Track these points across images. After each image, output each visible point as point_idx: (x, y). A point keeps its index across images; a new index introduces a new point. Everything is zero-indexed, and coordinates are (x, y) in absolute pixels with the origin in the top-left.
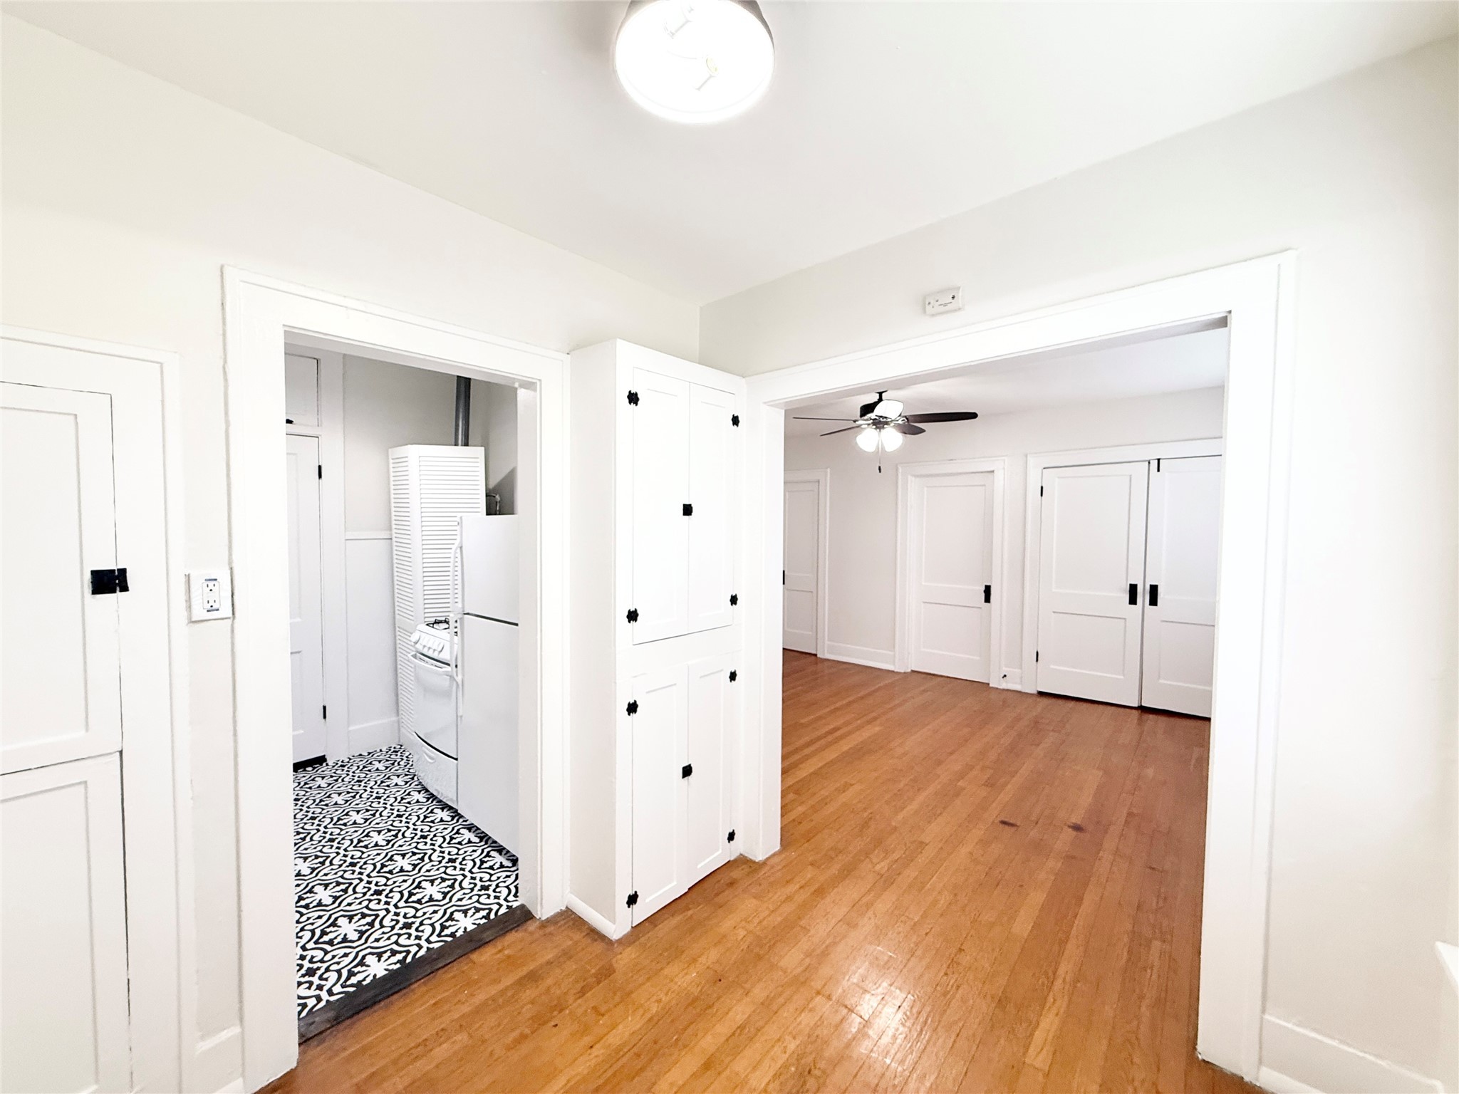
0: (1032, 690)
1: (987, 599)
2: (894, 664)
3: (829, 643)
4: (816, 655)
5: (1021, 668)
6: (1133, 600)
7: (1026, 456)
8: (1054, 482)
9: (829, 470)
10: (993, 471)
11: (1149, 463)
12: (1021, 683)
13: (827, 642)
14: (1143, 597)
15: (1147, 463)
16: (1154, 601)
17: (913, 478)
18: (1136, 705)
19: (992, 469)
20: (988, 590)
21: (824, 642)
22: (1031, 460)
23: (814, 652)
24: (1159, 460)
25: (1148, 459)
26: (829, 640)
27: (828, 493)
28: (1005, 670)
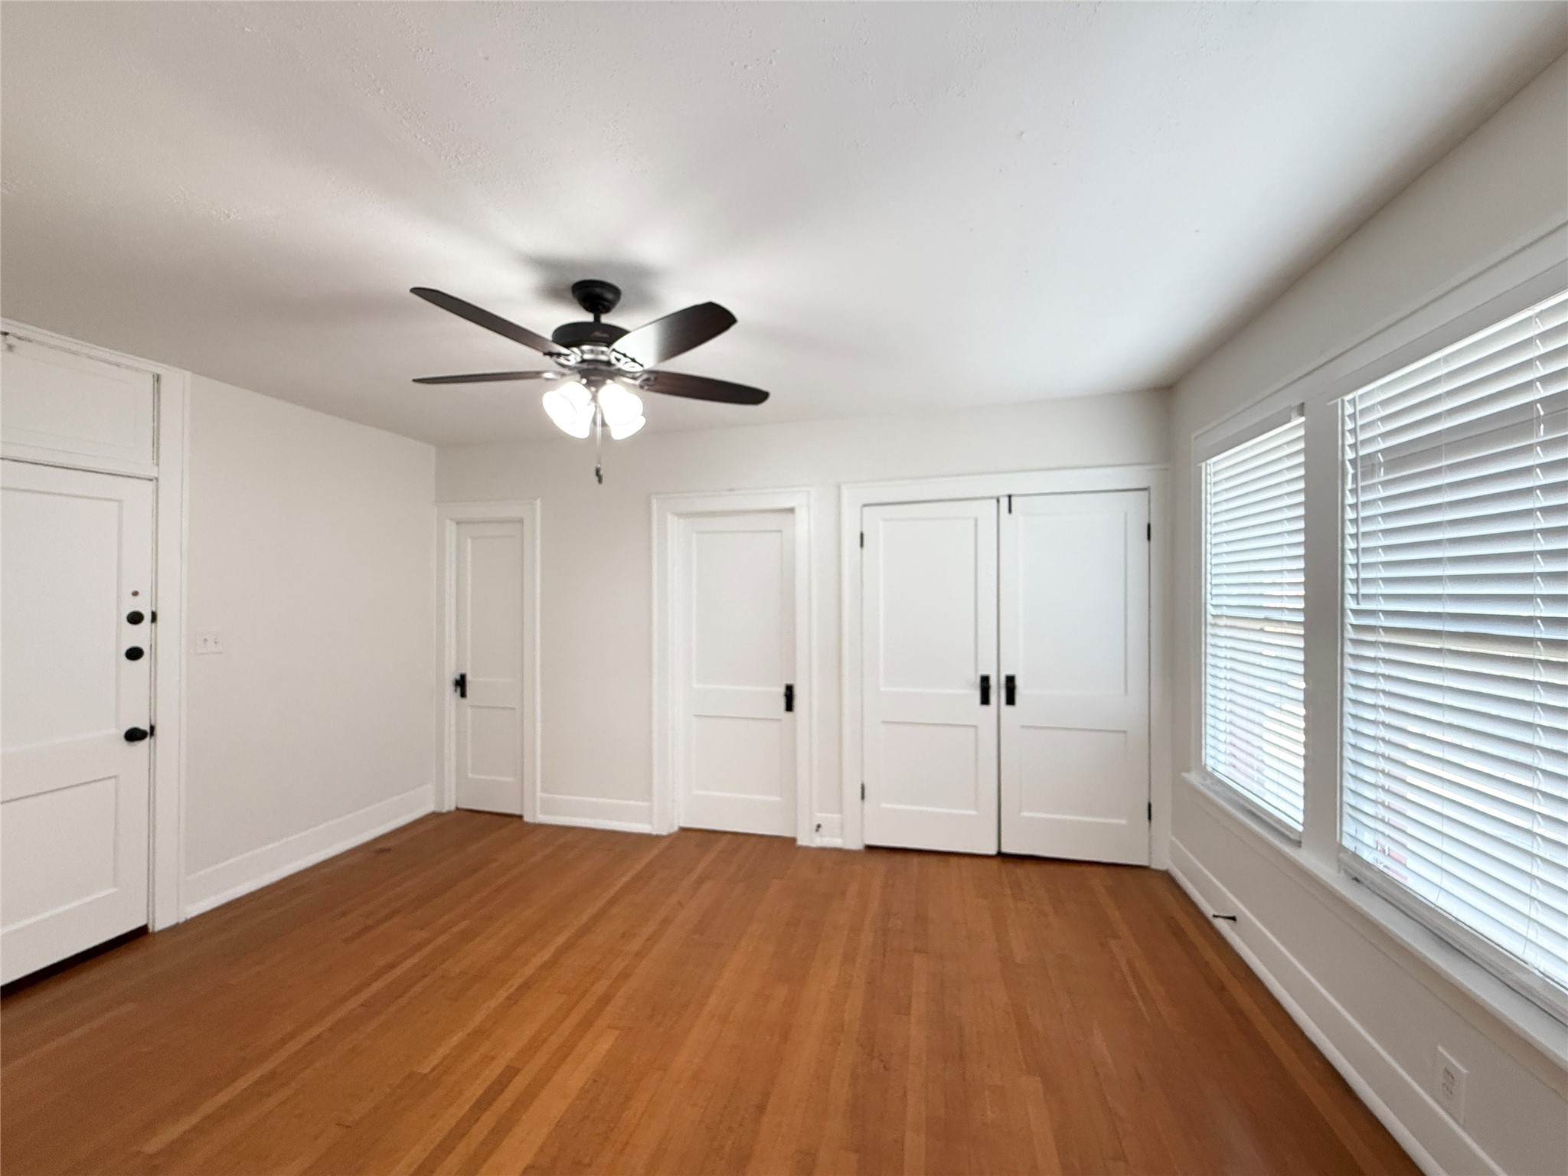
0: (855, 844)
1: (789, 707)
2: (650, 823)
3: (544, 795)
4: (520, 817)
5: (841, 812)
6: (985, 700)
7: (839, 487)
8: (877, 524)
9: (538, 502)
10: (791, 510)
11: (998, 501)
12: (842, 835)
13: (539, 794)
14: (998, 694)
15: (995, 501)
16: (1011, 700)
17: (676, 519)
18: (993, 851)
19: (788, 505)
20: (789, 694)
21: (535, 793)
22: (846, 493)
23: (517, 812)
24: (1010, 497)
25: (996, 494)
26: (544, 790)
27: (538, 542)
28: (819, 817)
